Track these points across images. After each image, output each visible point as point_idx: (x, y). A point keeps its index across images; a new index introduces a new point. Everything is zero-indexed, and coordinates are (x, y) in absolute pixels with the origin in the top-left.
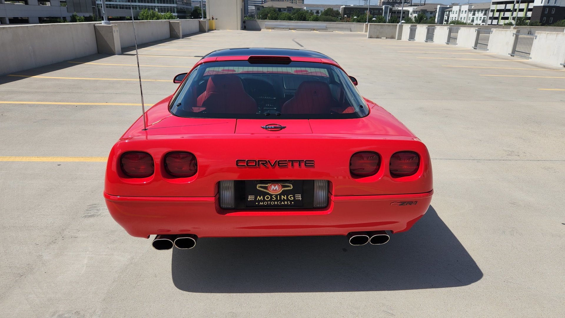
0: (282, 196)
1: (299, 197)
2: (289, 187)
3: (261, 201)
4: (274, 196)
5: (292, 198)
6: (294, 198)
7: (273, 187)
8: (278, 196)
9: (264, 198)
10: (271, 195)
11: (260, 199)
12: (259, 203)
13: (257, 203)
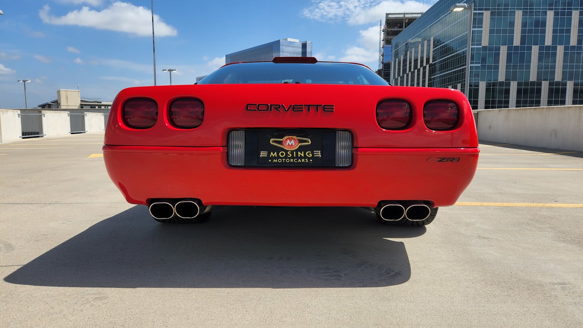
0: (299, 153)
1: (318, 154)
2: (306, 141)
3: (275, 158)
4: (289, 153)
5: (310, 155)
6: (313, 155)
7: (288, 141)
8: (295, 152)
9: (278, 154)
10: (286, 151)
11: (273, 156)
12: (272, 160)
13: (270, 161)
